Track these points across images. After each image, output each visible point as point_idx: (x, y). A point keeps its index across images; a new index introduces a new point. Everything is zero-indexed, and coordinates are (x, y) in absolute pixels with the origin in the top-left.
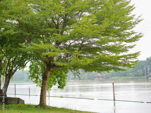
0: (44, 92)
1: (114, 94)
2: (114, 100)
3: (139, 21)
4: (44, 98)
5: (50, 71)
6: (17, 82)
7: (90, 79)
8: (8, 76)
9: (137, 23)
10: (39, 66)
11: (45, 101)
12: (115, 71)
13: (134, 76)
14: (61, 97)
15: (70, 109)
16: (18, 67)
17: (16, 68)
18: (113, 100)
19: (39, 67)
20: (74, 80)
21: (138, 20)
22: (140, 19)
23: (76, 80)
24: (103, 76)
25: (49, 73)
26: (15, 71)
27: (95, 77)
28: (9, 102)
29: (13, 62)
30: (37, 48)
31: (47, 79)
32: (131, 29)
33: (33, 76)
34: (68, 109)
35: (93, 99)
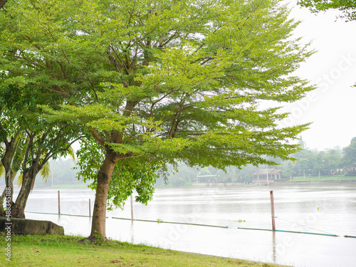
0: (100, 209)
1: (273, 217)
2: (274, 230)
3: (308, 55)
4: (101, 223)
5: (114, 162)
6: (74, 186)
7: (243, 181)
8: (27, 174)
9: (302, 59)
10: (100, 151)
11: (102, 229)
12: (254, 164)
13: (346, 175)
14: (158, 222)
15: (156, 246)
16: (51, 154)
17: (48, 155)
18: (272, 229)
19: (100, 153)
20: (204, 184)
21: (304, 52)
22: (309, 49)
23: (211, 184)
24: (273, 175)
25: (112, 167)
26: (45, 161)
27: (256, 177)
28: (27, 229)
29: (40, 142)
30: (73, 114)
31: (107, 180)
32: (291, 72)
33: (86, 174)
34: (155, 248)
35: (227, 227)
